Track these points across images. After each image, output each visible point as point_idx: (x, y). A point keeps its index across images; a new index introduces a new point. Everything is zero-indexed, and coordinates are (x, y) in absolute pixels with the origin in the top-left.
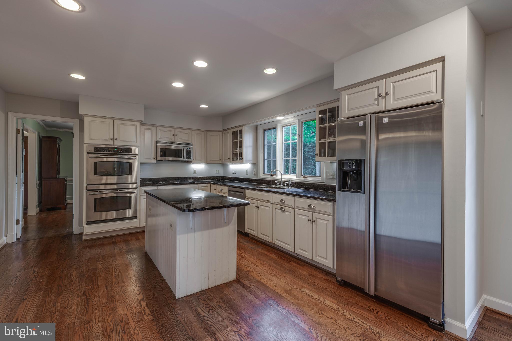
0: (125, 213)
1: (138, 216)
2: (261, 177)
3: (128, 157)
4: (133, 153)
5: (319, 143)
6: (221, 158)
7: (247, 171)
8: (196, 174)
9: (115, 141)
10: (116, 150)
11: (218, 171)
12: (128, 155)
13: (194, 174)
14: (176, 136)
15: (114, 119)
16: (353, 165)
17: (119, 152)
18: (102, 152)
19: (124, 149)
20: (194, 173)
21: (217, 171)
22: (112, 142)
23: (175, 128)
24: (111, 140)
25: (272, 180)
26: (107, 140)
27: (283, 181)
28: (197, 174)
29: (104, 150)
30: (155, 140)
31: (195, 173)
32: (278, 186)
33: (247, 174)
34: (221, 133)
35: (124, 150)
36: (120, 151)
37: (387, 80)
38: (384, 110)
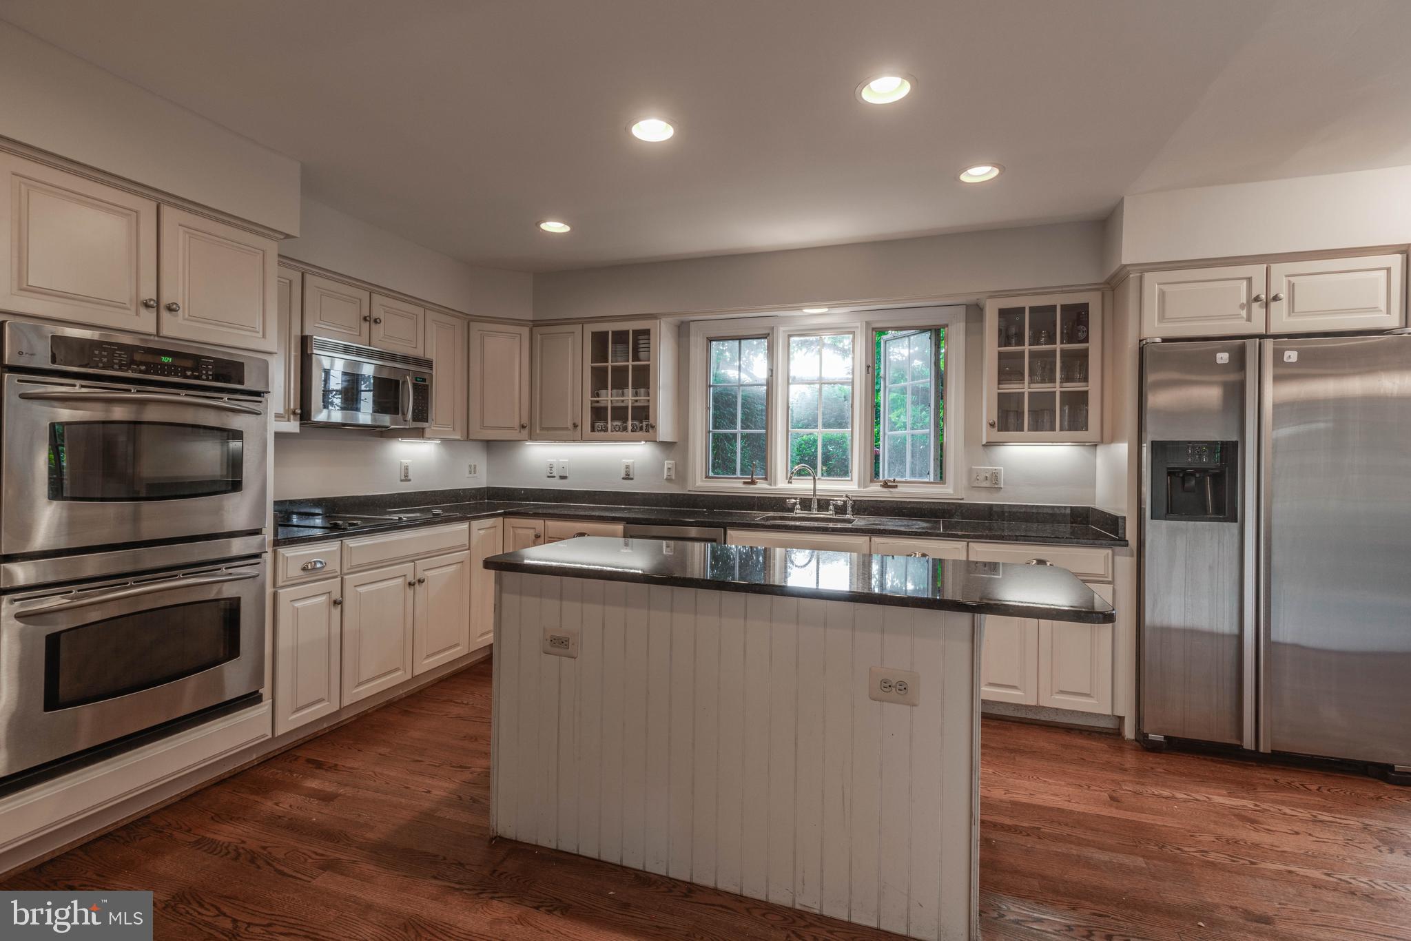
0: (219, 683)
1: (266, 691)
2: (699, 487)
3: (225, 401)
4: (247, 386)
5: (999, 394)
6: (525, 421)
7: (627, 467)
8: (410, 480)
9: (165, 315)
10: (167, 364)
11: (475, 468)
12: (226, 396)
13: (402, 481)
14: (373, 325)
15: (162, 199)
16: (1200, 457)
17: (186, 377)
18: (97, 367)
19: (207, 364)
20: (403, 478)
21: (470, 466)
22: (145, 322)
23: (373, 289)
24: (143, 311)
25: (756, 495)
26: (121, 306)
27: (817, 497)
28: (410, 482)
29: (105, 360)
30: (296, 331)
31: (406, 478)
32: (799, 512)
33: (628, 477)
34: (525, 331)
35: (207, 369)
36: (189, 373)
37: (1273, 266)
38: (1264, 332)
